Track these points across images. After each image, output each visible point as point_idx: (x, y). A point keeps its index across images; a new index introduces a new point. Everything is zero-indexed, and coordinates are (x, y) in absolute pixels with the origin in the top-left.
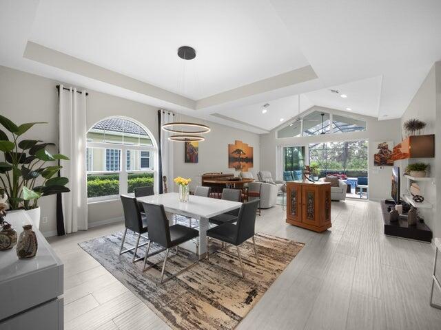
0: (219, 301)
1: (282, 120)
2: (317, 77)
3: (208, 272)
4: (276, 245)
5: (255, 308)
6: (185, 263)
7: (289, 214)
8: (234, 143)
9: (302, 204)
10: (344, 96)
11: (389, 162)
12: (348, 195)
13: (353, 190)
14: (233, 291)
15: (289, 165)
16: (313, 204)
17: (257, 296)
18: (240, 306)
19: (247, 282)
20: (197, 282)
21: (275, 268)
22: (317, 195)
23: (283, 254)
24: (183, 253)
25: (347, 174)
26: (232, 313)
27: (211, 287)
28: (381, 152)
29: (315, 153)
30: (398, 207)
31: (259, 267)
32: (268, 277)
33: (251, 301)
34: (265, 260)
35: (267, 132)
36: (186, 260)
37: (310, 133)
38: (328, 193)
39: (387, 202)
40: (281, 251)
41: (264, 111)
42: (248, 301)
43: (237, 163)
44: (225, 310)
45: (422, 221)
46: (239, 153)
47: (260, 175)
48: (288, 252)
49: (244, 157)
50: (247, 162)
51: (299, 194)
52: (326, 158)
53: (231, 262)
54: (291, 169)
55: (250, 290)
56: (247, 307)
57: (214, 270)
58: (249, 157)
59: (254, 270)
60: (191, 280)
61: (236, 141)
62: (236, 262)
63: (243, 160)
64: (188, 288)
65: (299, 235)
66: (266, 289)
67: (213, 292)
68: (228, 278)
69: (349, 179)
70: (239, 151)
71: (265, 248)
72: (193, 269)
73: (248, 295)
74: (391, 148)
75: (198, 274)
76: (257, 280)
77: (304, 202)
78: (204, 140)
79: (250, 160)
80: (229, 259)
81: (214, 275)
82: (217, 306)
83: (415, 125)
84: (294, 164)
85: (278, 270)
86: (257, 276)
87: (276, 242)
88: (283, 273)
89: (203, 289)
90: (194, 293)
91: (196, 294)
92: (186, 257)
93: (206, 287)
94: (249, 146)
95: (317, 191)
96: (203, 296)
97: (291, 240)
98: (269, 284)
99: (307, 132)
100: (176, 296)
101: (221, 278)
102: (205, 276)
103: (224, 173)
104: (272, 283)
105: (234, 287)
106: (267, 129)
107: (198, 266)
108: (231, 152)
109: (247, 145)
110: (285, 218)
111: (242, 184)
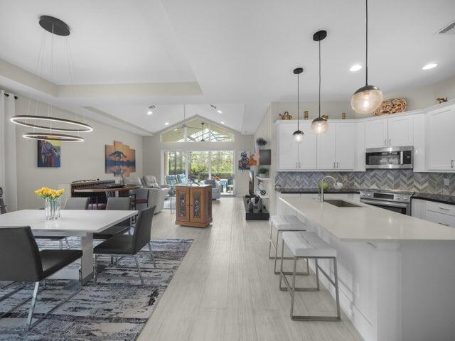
0: (120, 315)
1: (167, 124)
2: (203, 94)
3: (99, 293)
4: (169, 247)
5: (159, 305)
6: (62, 294)
7: (178, 216)
8: (112, 144)
9: (189, 205)
10: (220, 112)
11: (247, 166)
12: (222, 194)
13: (225, 189)
14: (133, 301)
15: (172, 168)
16: (199, 204)
17: (159, 296)
18: (143, 310)
19: (146, 287)
20: (85, 308)
21: (171, 266)
22: (202, 196)
23: (177, 252)
24: (54, 285)
25: (219, 176)
26: (136, 319)
27: (106, 306)
28: (243, 159)
29: (194, 157)
30: (253, 200)
31: (157, 270)
32: (166, 276)
33: (154, 301)
34: (161, 263)
35: (151, 135)
36: (62, 291)
37: (192, 139)
38: (210, 193)
39: (247, 197)
40: (175, 250)
41: (150, 113)
42: (151, 302)
43: (117, 166)
44: (129, 320)
45: (265, 207)
46: (119, 156)
47: (144, 180)
48: (181, 250)
49: (125, 160)
50: (128, 166)
51: (187, 196)
52: (204, 161)
53: (124, 275)
54: (174, 172)
55: (151, 293)
56: (151, 308)
57: (105, 289)
58: (130, 160)
59: (152, 275)
60: (75, 309)
61: (115, 142)
62: (131, 273)
63: (123, 163)
64: (74, 319)
65: (188, 234)
66: (166, 286)
67: (109, 310)
68: (125, 291)
69: (222, 180)
70: (118, 154)
71: (160, 252)
72: (75, 297)
73: (149, 298)
74: (248, 156)
75: (85, 300)
76: (156, 282)
77: (191, 203)
78: (83, 140)
79: (131, 164)
80: (121, 273)
81: (107, 294)
82: (118, 320)
83: (262, 142)
84: (178, 168)
85: (174, 268)
86: (155, 279)
87: (169, 244)
88: (179, 269)
89: (97, 312)
90: (84, 320)
91: (89, 320)
92: (61, 287)
93: (99, 309)
94: (131, 148)
95: (202, 192)
96: (99, 319)
97: (181, 239)
98: (167, 282)
99: (189, 137)
100: (59, 334)
101: (116, 294)
102: (95, 299)
103: (101, 180)
104: (170, 280)
105: (134, 297)
106: (151, 131)
107: (81, 292)
108: (108, 154)
109: (128, 147)
110: (175, 220)
111: (128, 191)
